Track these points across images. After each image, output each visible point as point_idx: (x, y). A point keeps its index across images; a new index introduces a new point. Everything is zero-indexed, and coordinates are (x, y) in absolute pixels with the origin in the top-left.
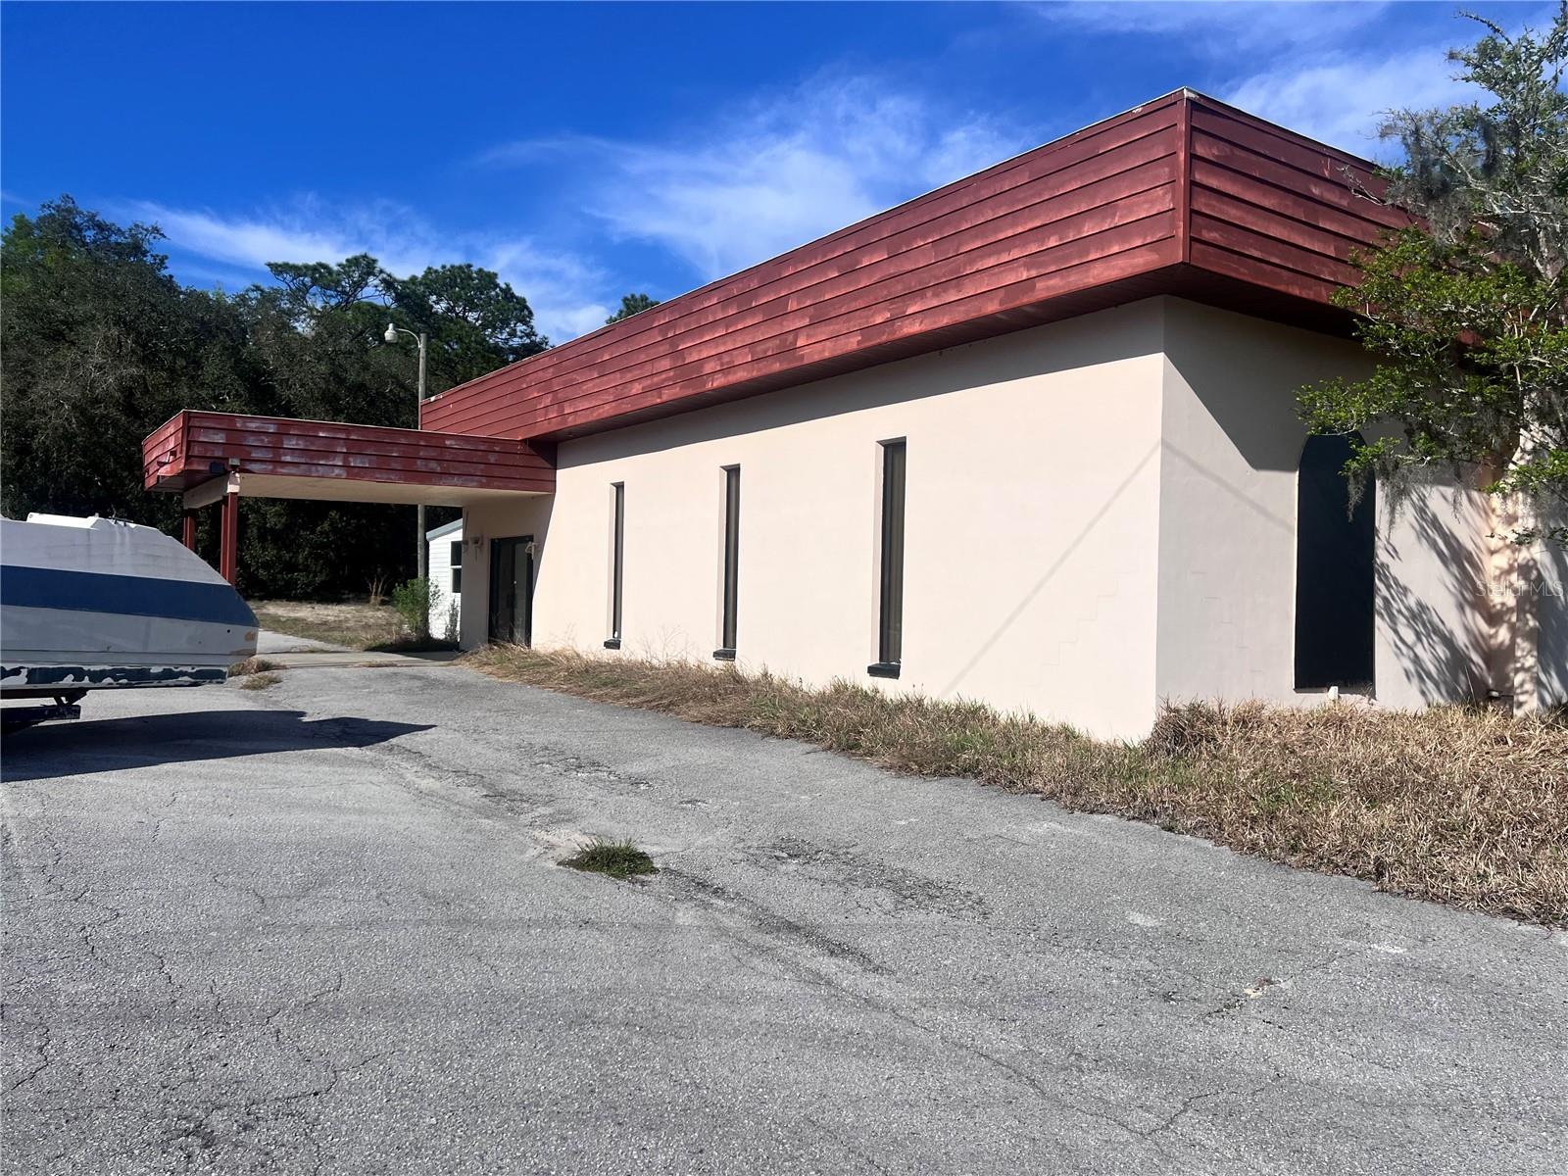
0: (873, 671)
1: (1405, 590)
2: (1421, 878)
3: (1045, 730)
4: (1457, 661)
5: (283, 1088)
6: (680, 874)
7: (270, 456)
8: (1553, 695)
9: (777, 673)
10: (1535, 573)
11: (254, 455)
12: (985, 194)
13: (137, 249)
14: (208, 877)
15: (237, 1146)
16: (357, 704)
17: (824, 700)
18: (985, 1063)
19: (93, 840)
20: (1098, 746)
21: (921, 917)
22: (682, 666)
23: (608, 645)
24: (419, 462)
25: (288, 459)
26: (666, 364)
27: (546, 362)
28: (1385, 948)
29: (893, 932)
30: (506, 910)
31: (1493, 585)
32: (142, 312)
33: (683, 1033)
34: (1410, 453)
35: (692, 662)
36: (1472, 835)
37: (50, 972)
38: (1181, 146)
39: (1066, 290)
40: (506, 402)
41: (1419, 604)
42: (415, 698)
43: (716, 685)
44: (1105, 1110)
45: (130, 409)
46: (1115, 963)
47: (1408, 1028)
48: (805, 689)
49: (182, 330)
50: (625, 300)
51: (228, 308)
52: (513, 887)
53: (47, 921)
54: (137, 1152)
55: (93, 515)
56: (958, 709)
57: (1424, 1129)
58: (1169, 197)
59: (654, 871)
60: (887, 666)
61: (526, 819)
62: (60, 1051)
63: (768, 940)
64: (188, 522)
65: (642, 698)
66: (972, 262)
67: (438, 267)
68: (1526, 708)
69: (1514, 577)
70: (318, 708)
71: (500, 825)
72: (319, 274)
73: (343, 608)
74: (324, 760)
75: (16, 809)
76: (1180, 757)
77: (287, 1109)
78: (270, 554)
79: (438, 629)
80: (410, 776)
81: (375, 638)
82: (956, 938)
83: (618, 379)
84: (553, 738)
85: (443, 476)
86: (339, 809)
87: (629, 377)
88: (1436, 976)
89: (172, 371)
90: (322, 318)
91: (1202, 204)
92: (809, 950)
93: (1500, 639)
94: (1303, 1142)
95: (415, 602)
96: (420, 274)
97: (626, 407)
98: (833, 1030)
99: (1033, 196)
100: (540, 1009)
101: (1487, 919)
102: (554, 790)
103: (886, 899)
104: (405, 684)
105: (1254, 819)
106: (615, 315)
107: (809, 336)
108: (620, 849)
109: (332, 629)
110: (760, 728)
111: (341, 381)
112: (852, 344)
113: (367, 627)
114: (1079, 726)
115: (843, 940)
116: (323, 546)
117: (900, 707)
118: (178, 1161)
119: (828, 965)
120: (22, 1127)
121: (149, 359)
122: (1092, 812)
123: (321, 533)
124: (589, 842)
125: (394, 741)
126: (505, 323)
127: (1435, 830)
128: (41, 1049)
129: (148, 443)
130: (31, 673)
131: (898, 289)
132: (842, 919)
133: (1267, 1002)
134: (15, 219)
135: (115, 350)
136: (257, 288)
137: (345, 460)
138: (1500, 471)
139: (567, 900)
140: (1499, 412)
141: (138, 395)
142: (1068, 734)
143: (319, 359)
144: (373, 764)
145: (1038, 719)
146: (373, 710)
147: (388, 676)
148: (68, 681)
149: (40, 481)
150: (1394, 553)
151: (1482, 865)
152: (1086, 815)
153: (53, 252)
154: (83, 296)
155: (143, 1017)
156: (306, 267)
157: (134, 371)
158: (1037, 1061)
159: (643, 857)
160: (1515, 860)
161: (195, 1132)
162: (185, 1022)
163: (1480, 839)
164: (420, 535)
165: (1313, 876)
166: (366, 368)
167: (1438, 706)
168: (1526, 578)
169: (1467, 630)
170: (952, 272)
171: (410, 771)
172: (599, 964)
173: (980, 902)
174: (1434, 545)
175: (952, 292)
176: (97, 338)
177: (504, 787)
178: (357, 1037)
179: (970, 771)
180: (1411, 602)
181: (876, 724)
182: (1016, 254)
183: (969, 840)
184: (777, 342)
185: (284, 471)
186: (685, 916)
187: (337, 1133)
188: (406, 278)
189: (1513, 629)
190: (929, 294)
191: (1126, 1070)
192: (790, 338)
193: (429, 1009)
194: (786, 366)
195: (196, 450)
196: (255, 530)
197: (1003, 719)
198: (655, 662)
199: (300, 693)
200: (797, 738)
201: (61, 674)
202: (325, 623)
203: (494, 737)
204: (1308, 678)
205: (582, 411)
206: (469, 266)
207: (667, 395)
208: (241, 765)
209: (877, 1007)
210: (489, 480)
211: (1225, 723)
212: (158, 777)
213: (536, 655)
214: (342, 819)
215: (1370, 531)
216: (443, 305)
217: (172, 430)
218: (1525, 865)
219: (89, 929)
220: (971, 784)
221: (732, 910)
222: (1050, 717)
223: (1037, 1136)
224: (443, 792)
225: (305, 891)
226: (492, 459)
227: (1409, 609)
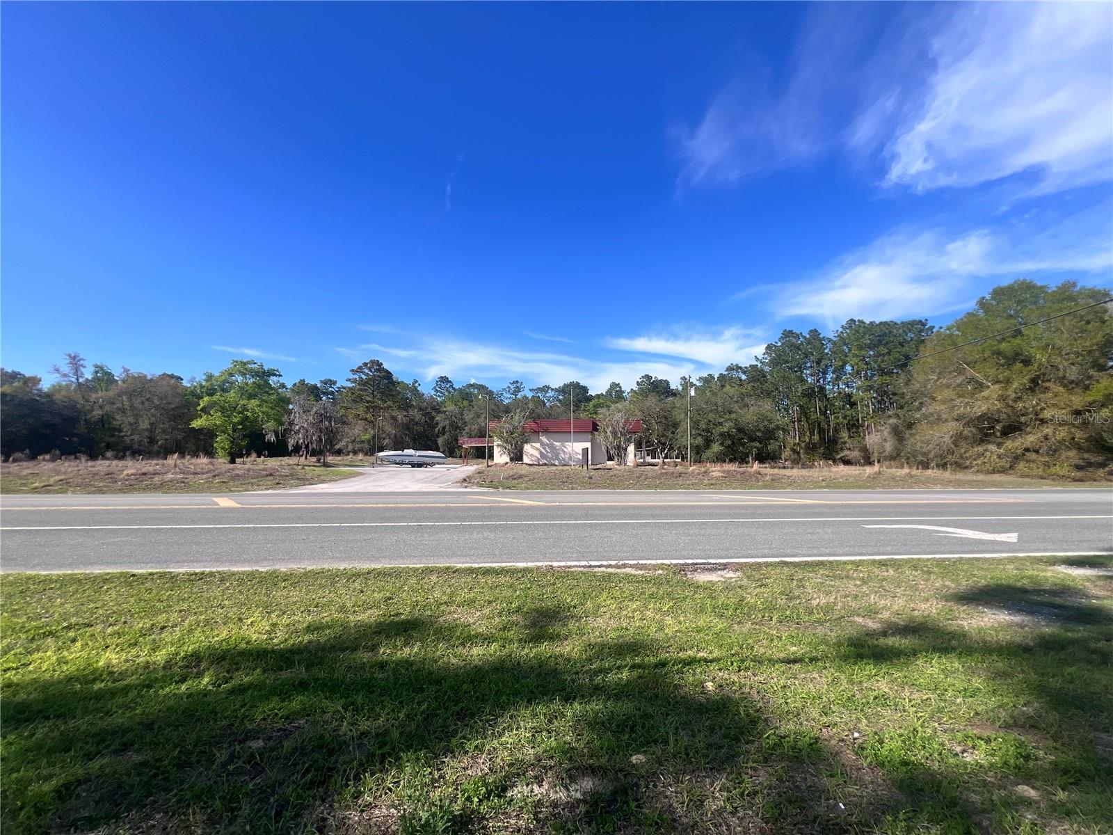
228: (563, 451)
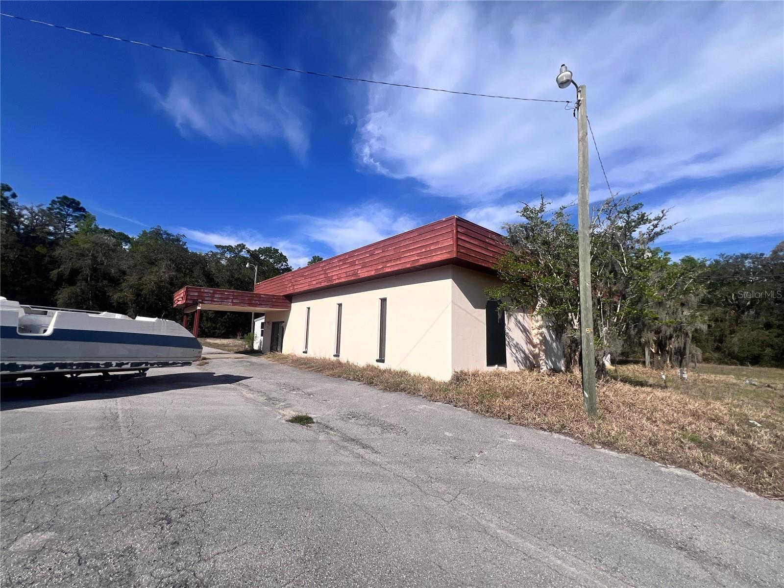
0: (377, 361)
1: (513, 339)
2: (519, 419)
3: (423, 377)
4: (526, 358)
5: (195, 500)
6: (321, 423)
7: (210, 299)
8: (549, 366)
9: (351, 362)
10: (543, 335)
11: (206, 299)
12: (407, 237)
13: (178, 240)
14: (179, 428)
15: (178, 523)
16: (230, 370)
17: (364, 369)
18: (406, 481)
19: (145, 417)
20: (437, 382)
21: (389, 435)
22: (325, 359)
23: (304, 352)
24: (253, 301)
25: (216, 300)
26: (323, 276)
27: (290, 275)
28: (511, 440)
29: (381, 440)
30: (269, 437)
31: (534, 338)
32: (177, 258)
33: (319, 476)
34: (512, 306)
35: (327, 358)
36: (532, 407)
37: (125, 463)
38: (455, 228)
39: (427, 262)
40: (279, 285)
41: (517, 343)
42: (247, 368)
43: (334, 365)
44: (438, 495)
45: (172, 284)
46: (441, 448)
47: (518, 465)
48: (359, 366)
49: (189, 262)
50: (313, 257)
51: (203, 257)
52: (272, 429)
53: (127, 444)
54: (145, 527)
55: (155, 317)
56: (400, 372)
57: (522, 496)
58: (452, 241)
59: (314, 423)
60: (381, 360)
61: (277, 406)
62: (124, 491)
63: (345, 444)
64: (185, 317)
65: (313, 368)
66: (403, 254)
67: (262, 247)
68: (543, 370)
69: (539, 336)
70: (219, 372)
71: (270, 409)
72: (229, 248)
73: (229, 340)
74: (218, 389)
75: (122, 406)
76: (458, 385)
77: (196, 508)
78: (209, 325)
79: (256, 347)
80: (244, 393)
81: (237, 350)
82: (398, 442)
83: (309, 280)
84: (287, 381)
85: (260, 305)
86: (222, 404)
87: (313, 279)
88: (523, 448)
89: (185, 274)
90: (228, 260)
91: (459, 243)
92: (357, 447)
93: (536, 352)
94: (491, 501)
95: (250, 339)
96: (257, 249)
97: (312, 287)
98: (363, 473)
99: (419, 239)
100: (277, 470)
101: (536, 431)
102: (286, 397)
103: (379, 430)
104: (245, 364)
105: (477, 403)
106: (310, 261)
107: (361, 271)
108: (304, 416)
109: (226, 346)
110: (346, 378)
111: (233, 277)
112: (373, 273)
113: (236, 346)
114: (432, 377)
115: (366, 443)
116: (224, 322)
117: (385, 371)
118: (158, 529)
119: (362, 451)
120: (107, 521)
121: (178, 270)
122: (435, 402)
123: (225, 319)
124: (294, 413)
125: (240, 382)
126: (280, 262)
127: (522, 406)
128: (118, 491)
129: (176, 294)
130: (132, 365)
131: (385, 260)
132: (366, 437)
133: (481, 458)
134: (143, 231)
135: (169, 268)
136: (212, 252)
137: (232, 300)
138: (534, 309)
139: (288, 433)
140: (532, 296)
141: (174, 280)
142: (429, 379)
143: (227, 271)
144: (233, 389)
145: (421, 375)
146: (235, 372)
147: (240, 361)
148: (143, 366)
149: (143, 303)
150: (510, 330)
151: (534, 415)
152: (434, 402)
153: (153, 241)
154: (161, 253)
155: (154, 478)
156: (226, 246)
157: (174, 273)
158: (420, 480)
159: (310, 418)
160: (542, 413)
161: (165, 519)
162: (166, 479)
163: (533, 408)
164: (252, 321)
165: (493, 419)
166: (240, 274)
167: (522, 369)
168: (542, 336)
169: (528, 349)
170: (398, 256)
171: (245, 392)
172: (296, 454)
173: (405, 430)
174: (520, 328)
175: (398, 261)
176: (163, 265)
177: (271, 396)
178: (220, 482)
179: (403, 390)
180: (515, 342)
181: (378, 376)
182: (414, 253)
183: (402, 411)
184: (353, 272)
185: (214, 303)
186: (322, 437)
187: (211, 517)
188: (253, 250)
189: (539, 349)
190: (392, 261)
191: (445, 482)
192: (356, 271)
193: (243, 471)
194: (355, 278)
195: (189, 297)
196: (205, 318)
197: (412, 375)
198: (317, 358)
199: (214, 367)
200: (356, 380)
201: (141, 364)
202: (224, 344)
203: (270, 381)
204: (490, 363)
205: (300, 288)
206: (271, 247)
207: (323, 285)
208: (194, 390)
209: (375, 464)
210: (273, 306)
211: (469, 375)
212: (168, 395)
213: (283, 355)
214: (224, 407)
215: (504, 324)
216: (263, 257)
217: (182, 291)
218: (545, 415)
219: (140, 447)
220: (403, 393)
221: (335, 435)
222: (425, 374)
223: (419, 504)
224: (253, 398)
225: (209, 432)
226: (274, 300)
227: (514, 344)
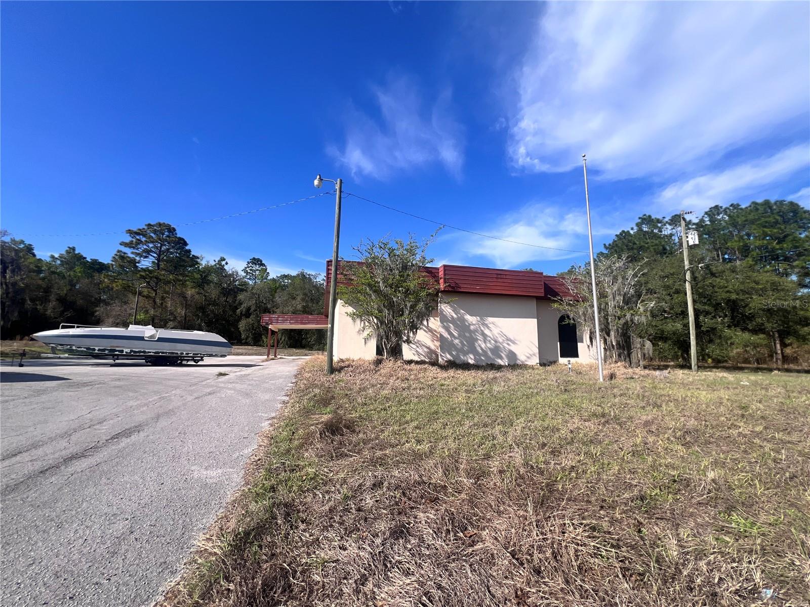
7: (276, 321)
25: (279, 322)
137: (290, 321)
195: (264, 321)
228: (483, 334)
